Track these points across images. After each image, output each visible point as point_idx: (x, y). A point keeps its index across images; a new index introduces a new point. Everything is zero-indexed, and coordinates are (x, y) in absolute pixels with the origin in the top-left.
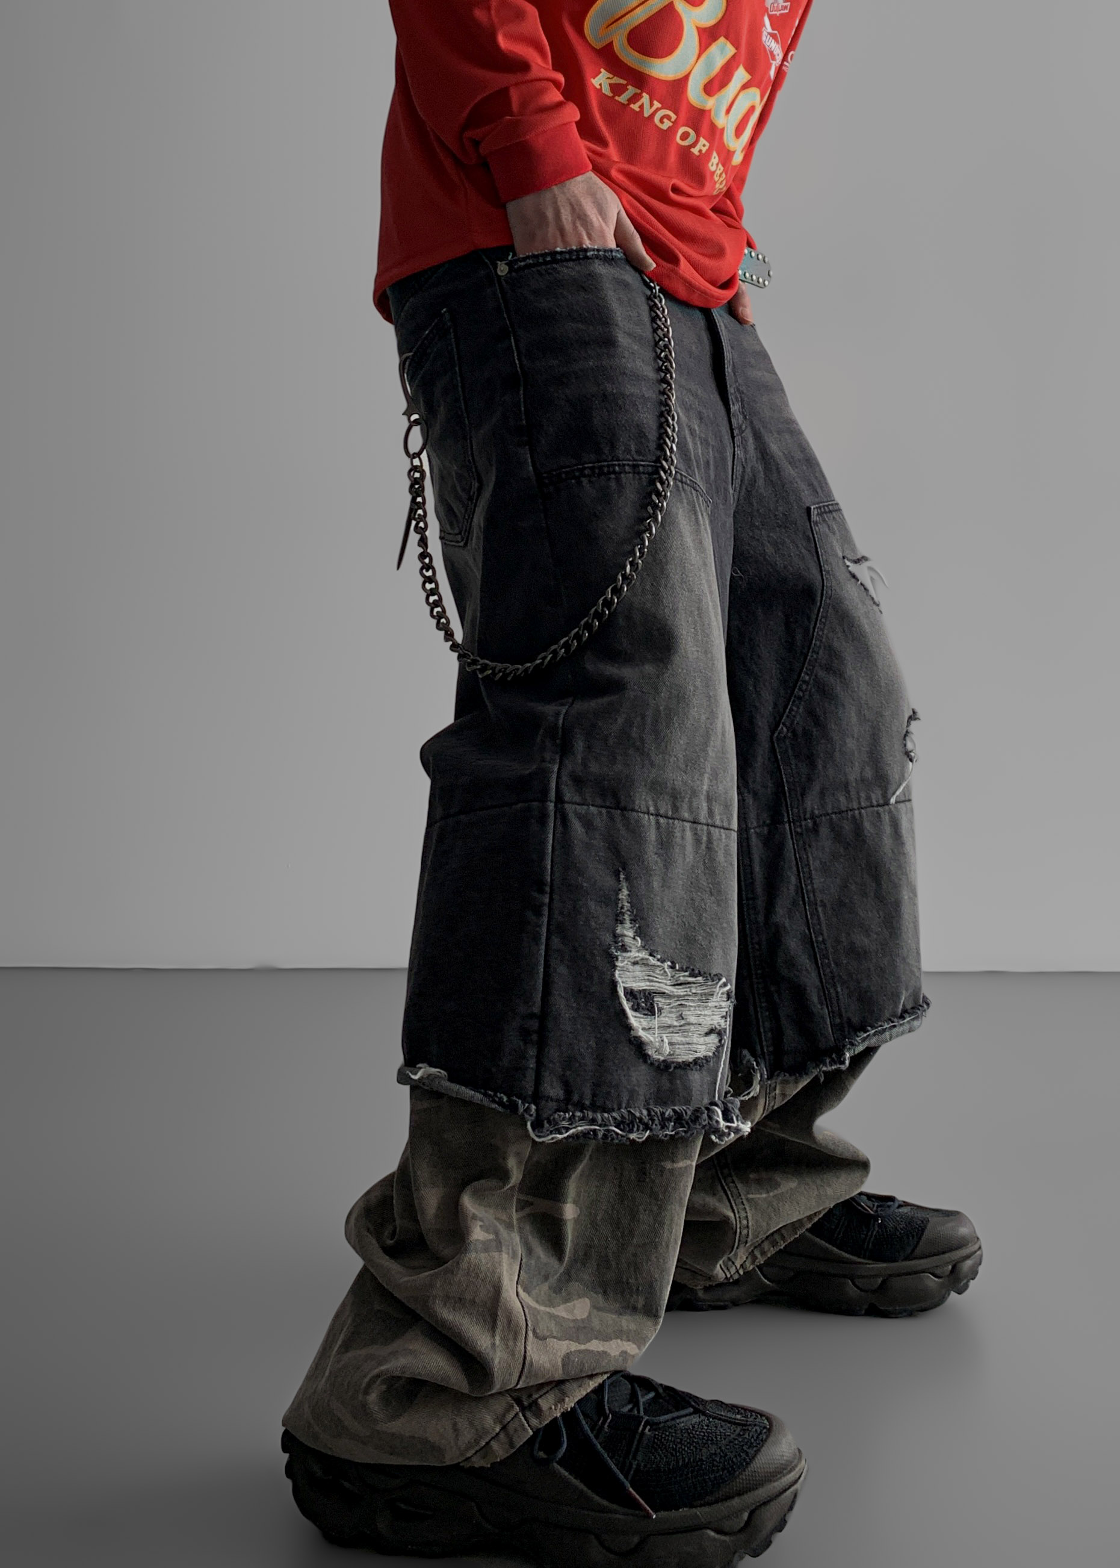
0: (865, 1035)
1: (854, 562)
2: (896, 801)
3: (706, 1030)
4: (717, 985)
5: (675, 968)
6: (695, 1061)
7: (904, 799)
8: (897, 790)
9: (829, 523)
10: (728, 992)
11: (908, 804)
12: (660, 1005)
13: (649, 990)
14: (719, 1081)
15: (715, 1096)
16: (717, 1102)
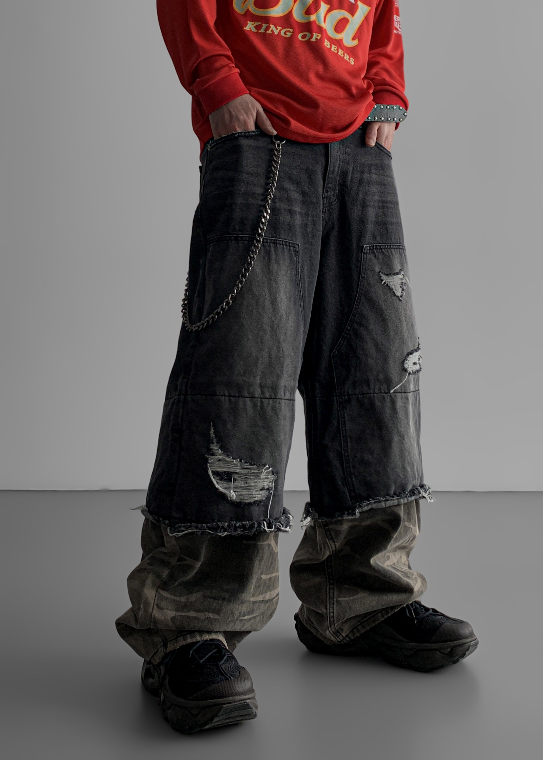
0: (369, 502)
1: (387, 275)
2: (394, 392)
3: (260, 488)
4: (263, 468)
5: (242, 462)
6: (254, 502)
7: (401, 391)
8: (396, 387)
9: (376, 254)
10: (272, 471)
11: (403, 394)
12: (236, 478)
13: (228, 472)
14: (269, 511)
15: (268, 517)
16: (266, 519)
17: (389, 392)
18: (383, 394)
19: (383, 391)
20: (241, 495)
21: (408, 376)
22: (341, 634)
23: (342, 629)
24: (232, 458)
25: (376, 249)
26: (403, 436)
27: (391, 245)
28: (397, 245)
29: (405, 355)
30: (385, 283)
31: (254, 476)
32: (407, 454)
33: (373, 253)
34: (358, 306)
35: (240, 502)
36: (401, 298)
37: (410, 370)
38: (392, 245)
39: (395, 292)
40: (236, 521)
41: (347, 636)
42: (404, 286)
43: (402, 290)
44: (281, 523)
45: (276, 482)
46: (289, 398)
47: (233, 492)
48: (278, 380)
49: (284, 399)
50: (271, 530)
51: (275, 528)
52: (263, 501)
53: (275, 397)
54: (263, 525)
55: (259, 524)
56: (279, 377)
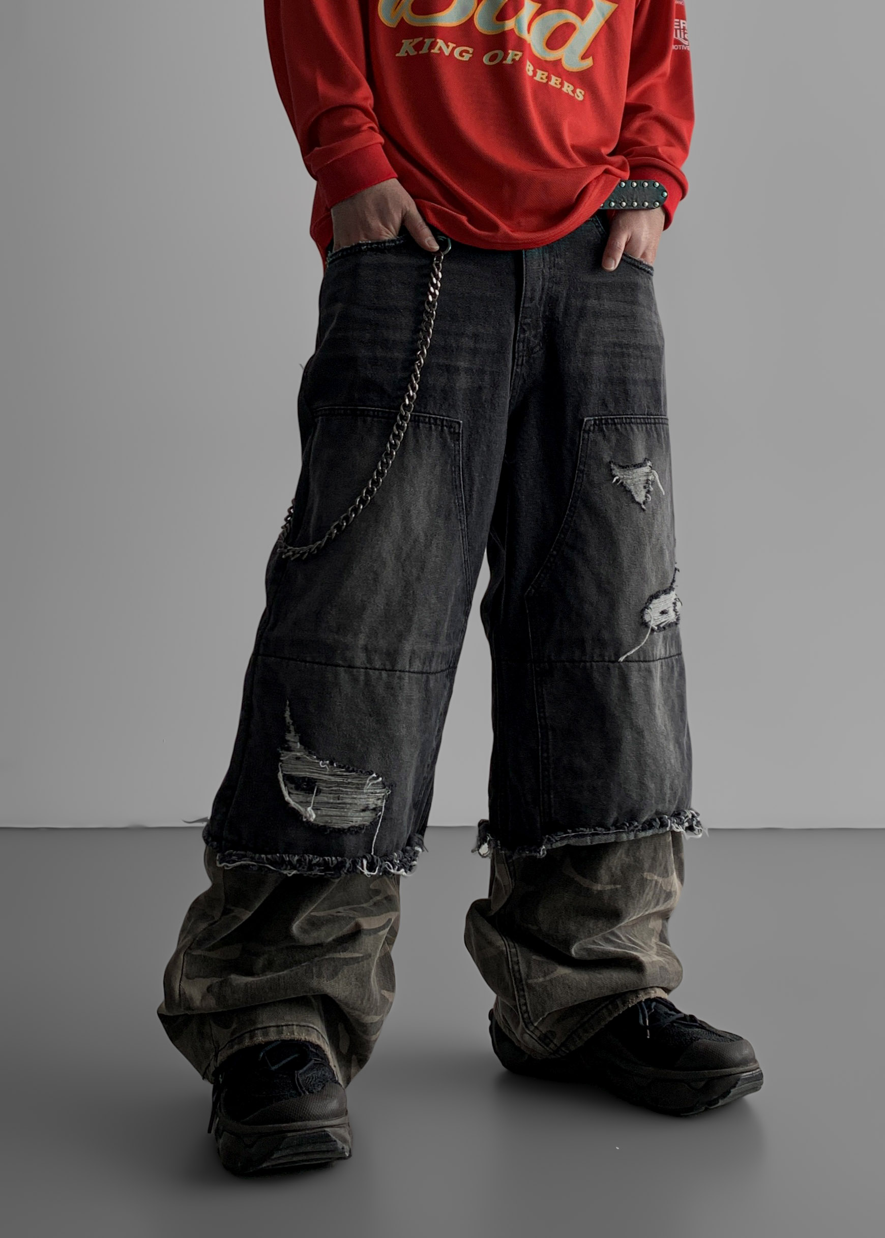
0: (565, 835)
1: (623, 467)
2: (626, 660)
3: (362, 808)
4: (367, 778)
5: (333, 765)
6: (349, 828)
7: (637, 659)
8: (628, 652)
9: (607, 433)
10: (382, 782)
11: (642, 664)
12: (321, 788)
13: (309, 778)
14: (375, 843)
15: (371, 852)
16: (368, 856)
17: (616, 661)
18: (606, 664)
19: (607, 658)
20: (326, 816)
21: (650, 634)
24: (318, 758)
25: (607, 423)
26: (643, 731)
27: (631, 418)
28: (643, 418)
29: (646, 600)
30: (617, 481)
31: (352, 788)
32: (650, 761)
34: (572, 517)
35: (325, 826)
36: (643, 506)
37: (653, 624)
38: (634, 418)
39: (635, 496)
40: (313, 854)
42: (650, 486)
43: (647, 493)
44: (391, 862)
45: (389, 799)
46: (420, 669)
47: (312, 811)
48: (400, 641)
49: (409, 672)
50: (372, 873)
51: (379, 871)
52: (365, 828)
53: (391, 668)
54: (360, 864)
55: (354, 863)
56: (401, 637)
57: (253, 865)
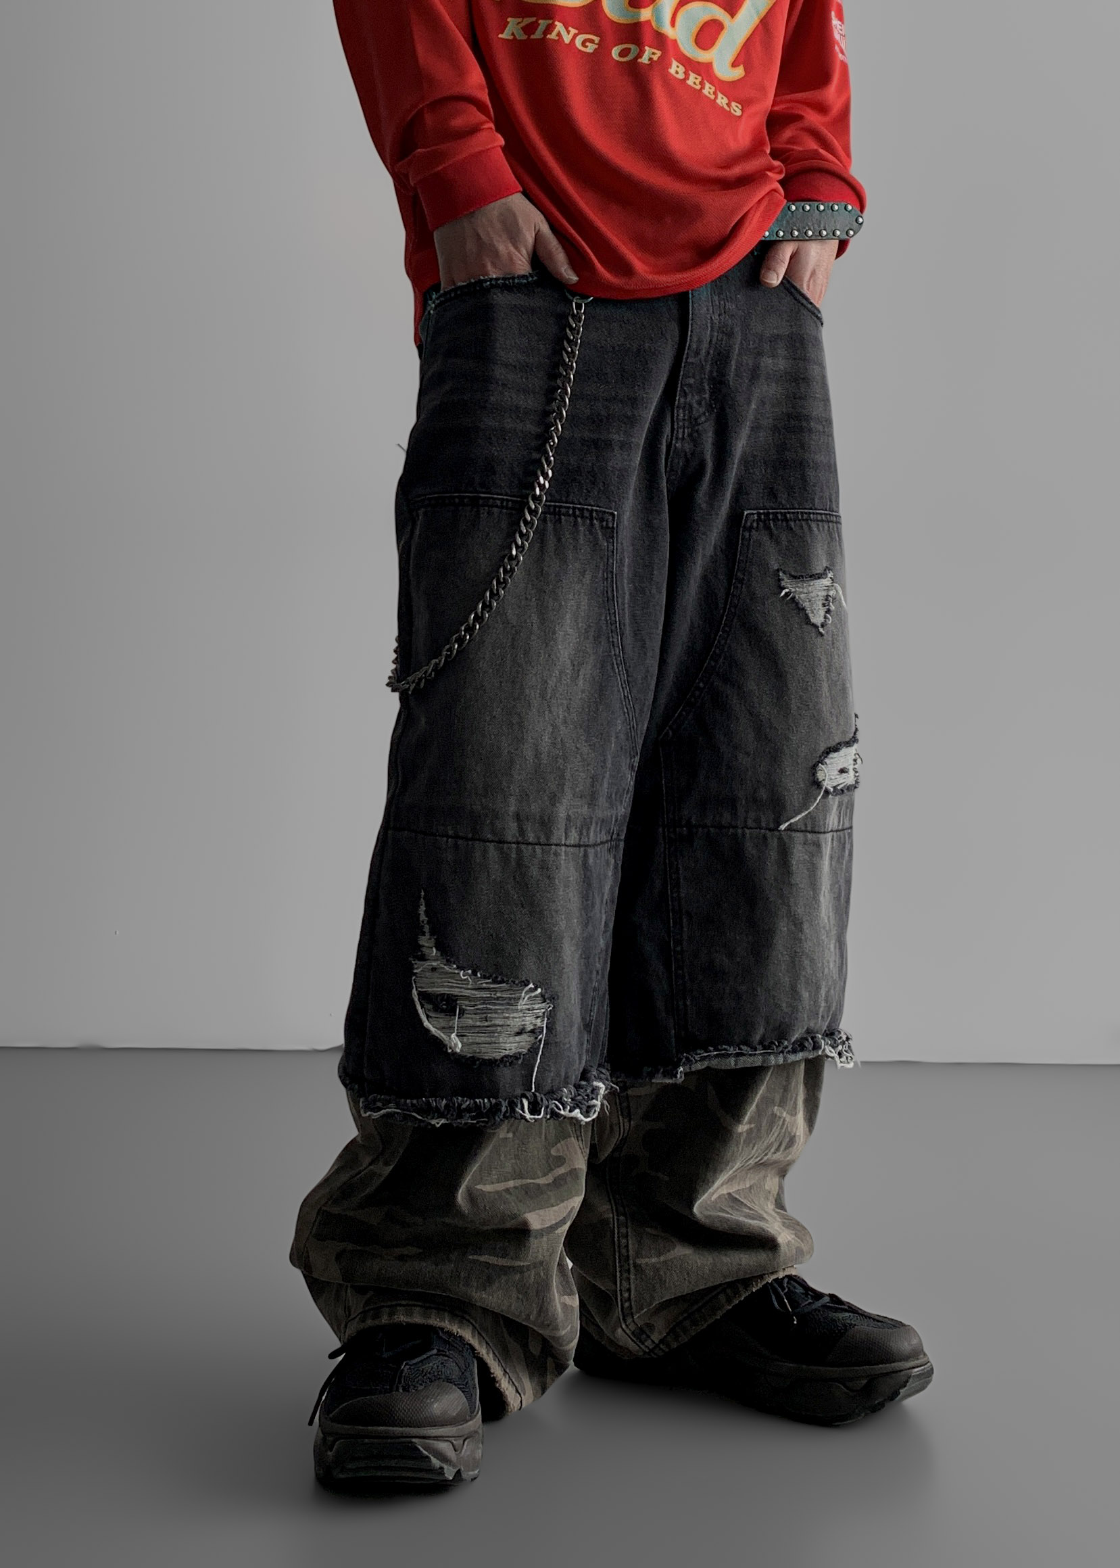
0: (705, 1054)
1: (795, 577)
2: (789, 829)
3: (516, 1030)
4: (522, 990)
5: (476, 975)
6: (502, 1058)
7: (803, 829)
8: (793, 817)
9: (775, 532)
10: (542, 995)
11: (809, 836)
12: (464, 1007)
13: (448, 994)
14: (536, 1076)
15: (532, 1089)
16: (528, 1094)
17: (777, 830)
18: (764, 832)
19: (764, 826)
20: (473, 1043)
21: (823, 797)
22: (649, 1337)
23: (651, 1327)
24: (458, 968)
25: (775, 519)
26: (802, 923)
27: (809, 513)
28: (824, 514)
29: (820, 753)
30: (787, 595)
31: (502, 1005)
32: (806, 962)
33: (768, 528)
34: (725, 639)
35: (473, 1057)
36: (822, 630)
37: (828, 784)
38: (813, 513)
39: (811, 615)
40: (463, 1097)
41: (661, 1341)
42: (831, 604)
43: (826, 612)
44: (560, 1101)
45: (551, 1017)
46: (577, 842)
47: (456, 1038)
48: (553, 805)
49: (565, 845)
50: (536, 1117)
51: (546, 1113)
52: (522, 1057)
53: (546, 842)
54: (519, 1106)
55: (512, 1105)
56: (554, 799)
57: (398, 1113)
